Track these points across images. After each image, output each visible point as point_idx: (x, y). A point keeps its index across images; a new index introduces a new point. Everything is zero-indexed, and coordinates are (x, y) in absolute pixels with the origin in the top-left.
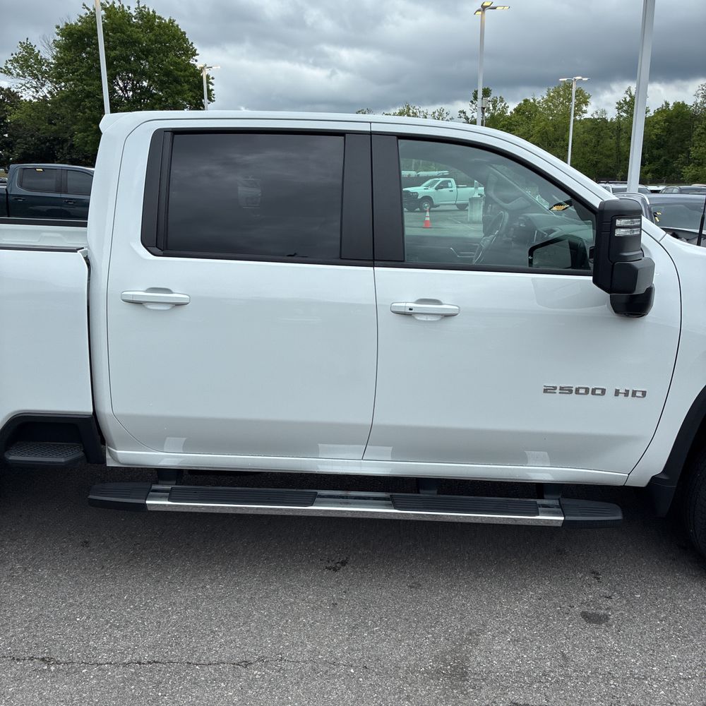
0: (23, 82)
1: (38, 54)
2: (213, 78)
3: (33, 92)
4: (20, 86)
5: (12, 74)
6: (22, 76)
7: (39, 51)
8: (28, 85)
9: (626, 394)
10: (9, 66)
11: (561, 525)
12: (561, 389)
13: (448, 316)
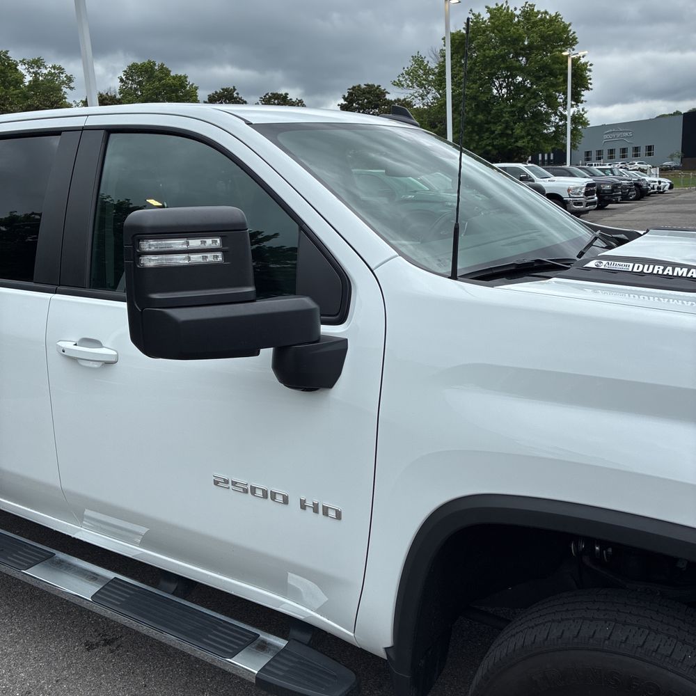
0: (412, 92)
1: (427, 65)
2: (591, 65)
3: (419, 100)
4: (409, 96)
5: (403, 86)
6: (411, 87)
7: (428, 62)
8: (416, 95)
9: (315, 508)
10: (401, 79)
11: (254, 681)
12: (234, 483)
13: (108, 364)
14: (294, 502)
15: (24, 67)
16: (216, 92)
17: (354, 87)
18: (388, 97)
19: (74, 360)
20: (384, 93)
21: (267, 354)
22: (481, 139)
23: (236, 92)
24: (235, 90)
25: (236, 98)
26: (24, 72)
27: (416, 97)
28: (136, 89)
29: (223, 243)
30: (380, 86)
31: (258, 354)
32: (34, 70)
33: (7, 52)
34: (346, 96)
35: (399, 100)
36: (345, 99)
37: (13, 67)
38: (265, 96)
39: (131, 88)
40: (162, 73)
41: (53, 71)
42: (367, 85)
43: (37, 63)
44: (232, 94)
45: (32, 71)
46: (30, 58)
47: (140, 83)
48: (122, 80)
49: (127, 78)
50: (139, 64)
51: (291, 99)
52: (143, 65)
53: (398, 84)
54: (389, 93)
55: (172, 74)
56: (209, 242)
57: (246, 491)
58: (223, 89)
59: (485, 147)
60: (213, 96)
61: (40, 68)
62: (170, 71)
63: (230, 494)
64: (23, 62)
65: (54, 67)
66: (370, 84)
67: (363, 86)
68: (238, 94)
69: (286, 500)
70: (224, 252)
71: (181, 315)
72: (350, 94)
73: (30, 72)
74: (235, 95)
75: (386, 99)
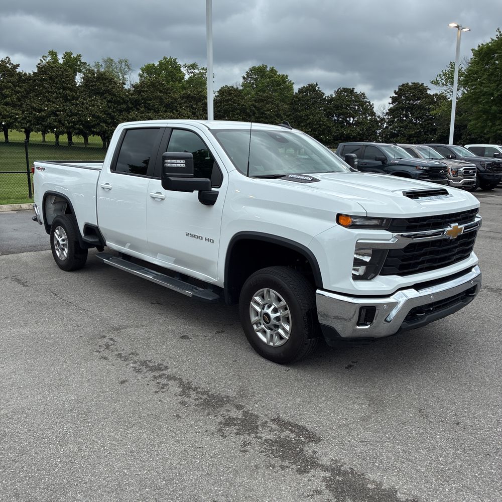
4: (444, 91)
5: (439, 84)
6: (445, 85)
8: (448, 91)
9: (208, 240)
10: (438, 79)
11: (191, 296)
12: (191, 234)
13: (163, 199)
14: (204, 239)
15: (185, 69)
16: (304, 87)
17: (403, 85)
18: (429, 92)
19: (154, 198)
20: (426, 89)
21: (196, 192)
22: (494, 125)
23: (318, 86)
24: (317, 85)
25: (317, 91)
26: (185, 72)
27: (448, 93)
28: (253, 84)
29: (186, 162)
30: (423, 84)
31: (193, 192)
32: (191, 71)
33: (176, 59)
34: (397, 91)
35: (437, 94)
36: (395, 93)
37: (178, 68)
38: (338, 90)
39: (250, 82)
40: (272, 73)
41: (202, 71)
42: (414, 83)
43: (194, 66)
44: (315, 88)
45: (189, 71)
46: (189, 63)
47: (256, 80)
48: (244, 78)
49: (248, 77)
50: (256, 67)
51: (356, 92)
52: (259, 68)
53: (436, 83)
54: (430, 89)
55: (278, 74)
56: (182, 161)
57: (193, 237)
58: (308, 85)
59: (496, 131)
60: (302, 90)
61: (194, 69)
62: (277, 72)
63: (190, 238)
64: (185, 66)
65: (203, 69)
66: (416, 82)
67: (410, 84)
68: (319, 88)
69: (206, 240)
70: (186, 164)
71: (172, 179)
72: (400, 89)
73: (188, 72)
74: (317, 89)
75: (427, 93)
